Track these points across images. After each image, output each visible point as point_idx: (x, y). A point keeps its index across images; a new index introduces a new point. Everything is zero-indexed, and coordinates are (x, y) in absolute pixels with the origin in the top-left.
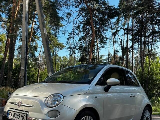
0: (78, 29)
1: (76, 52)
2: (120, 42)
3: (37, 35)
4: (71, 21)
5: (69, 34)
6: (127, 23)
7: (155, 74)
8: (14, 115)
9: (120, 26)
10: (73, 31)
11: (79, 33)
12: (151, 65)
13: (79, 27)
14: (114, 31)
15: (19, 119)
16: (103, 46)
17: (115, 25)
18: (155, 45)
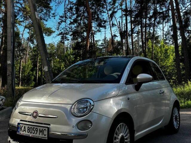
0: (70, 11)
1: (69, 39)
2: (117, 25)
3: (18, 19)
4: (61, 1)
5: (60, 17)
6: (124, 3)
7: (160, 60)
8: (28, 130)
9: (117, 7)
10: (65, 13)
11: (72, 16)
12: (154, 50)
13: (71, 8)
14: (110, 12)
15: (36, 134)
16: (98, 30)
17: (111, 5)
18: (158, 27)
